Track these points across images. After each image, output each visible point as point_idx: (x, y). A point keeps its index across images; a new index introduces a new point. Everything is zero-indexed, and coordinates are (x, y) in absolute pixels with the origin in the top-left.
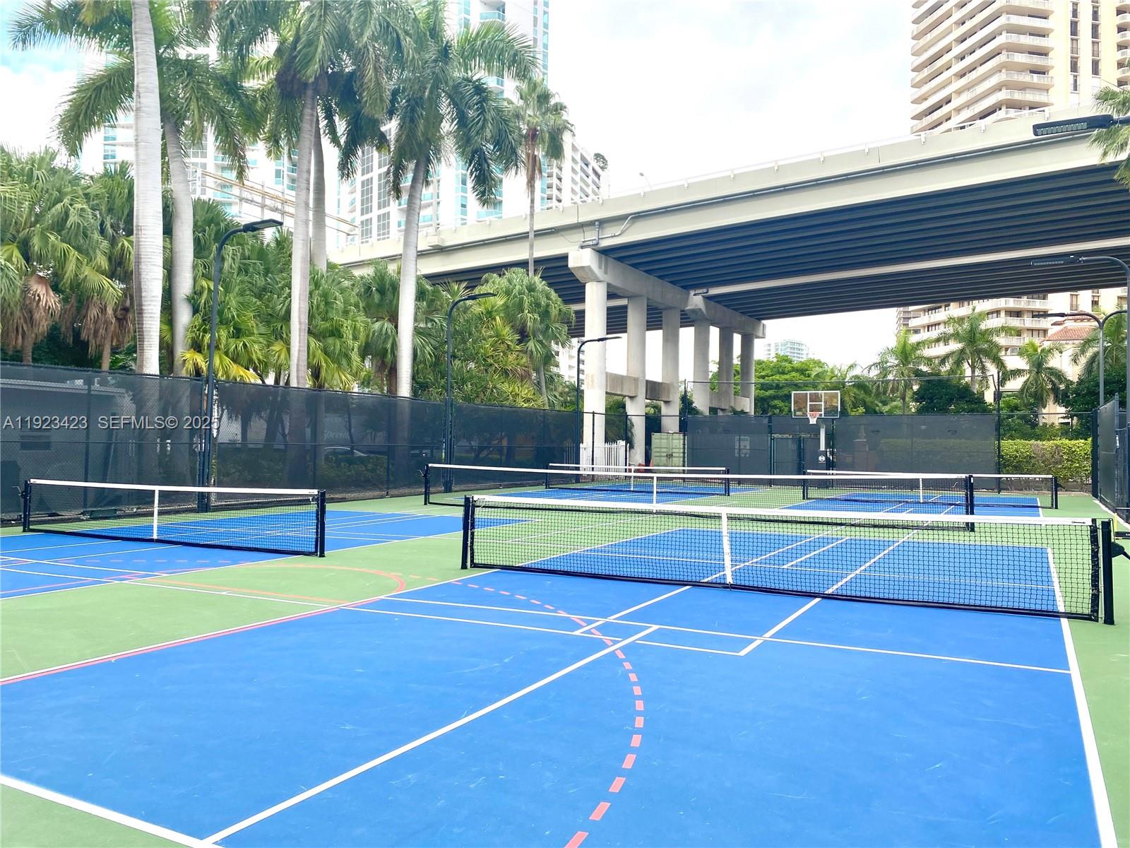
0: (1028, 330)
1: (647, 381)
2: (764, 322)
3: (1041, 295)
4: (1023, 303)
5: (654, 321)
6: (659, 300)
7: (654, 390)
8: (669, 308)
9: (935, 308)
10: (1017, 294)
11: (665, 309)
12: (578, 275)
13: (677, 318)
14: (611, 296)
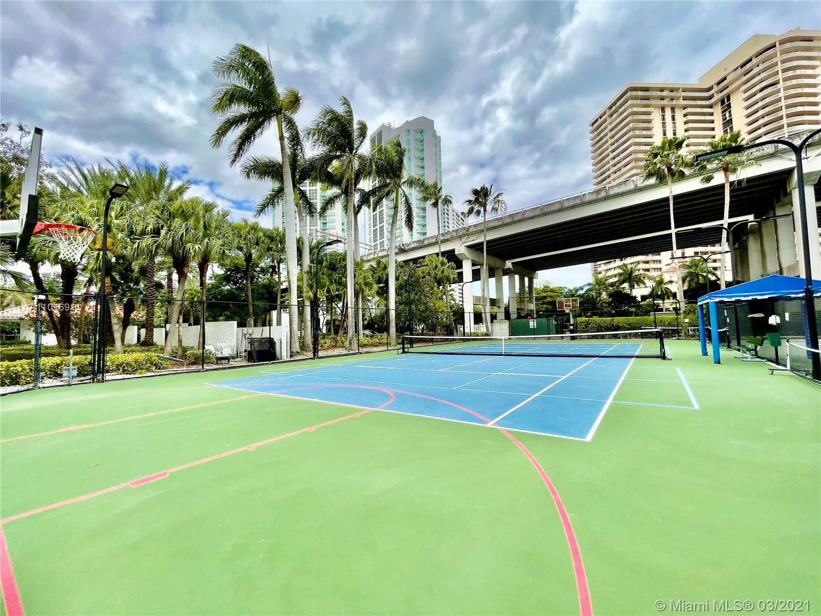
0: (653, 269)
1: (490, 299)
2: (537, 272)
3: (658, 253)
4: (650, 257)
5: (492, 274)
6: (494, 265)
7: (493, 302)
8: (498, 268)
9: (610, 262)
10: (646, 254)
11: (496, 269)
12: (460, 257)
13: (501, 272)
14: (473, 265)
